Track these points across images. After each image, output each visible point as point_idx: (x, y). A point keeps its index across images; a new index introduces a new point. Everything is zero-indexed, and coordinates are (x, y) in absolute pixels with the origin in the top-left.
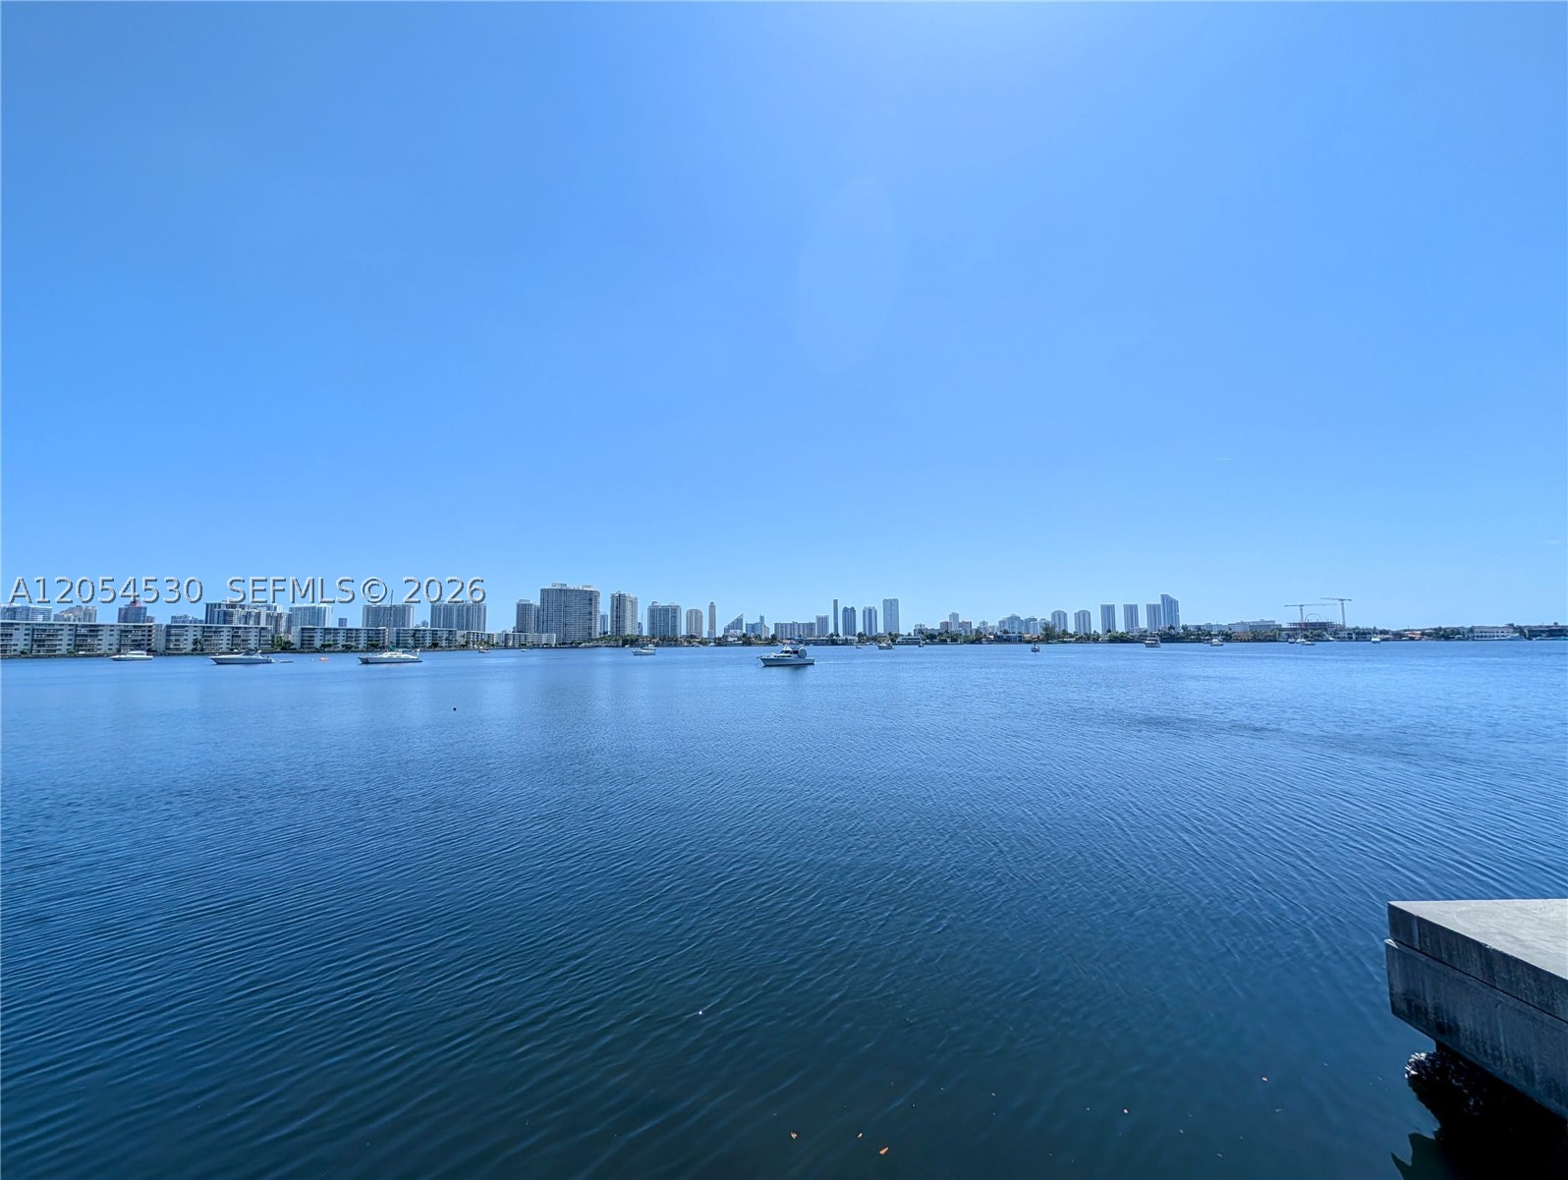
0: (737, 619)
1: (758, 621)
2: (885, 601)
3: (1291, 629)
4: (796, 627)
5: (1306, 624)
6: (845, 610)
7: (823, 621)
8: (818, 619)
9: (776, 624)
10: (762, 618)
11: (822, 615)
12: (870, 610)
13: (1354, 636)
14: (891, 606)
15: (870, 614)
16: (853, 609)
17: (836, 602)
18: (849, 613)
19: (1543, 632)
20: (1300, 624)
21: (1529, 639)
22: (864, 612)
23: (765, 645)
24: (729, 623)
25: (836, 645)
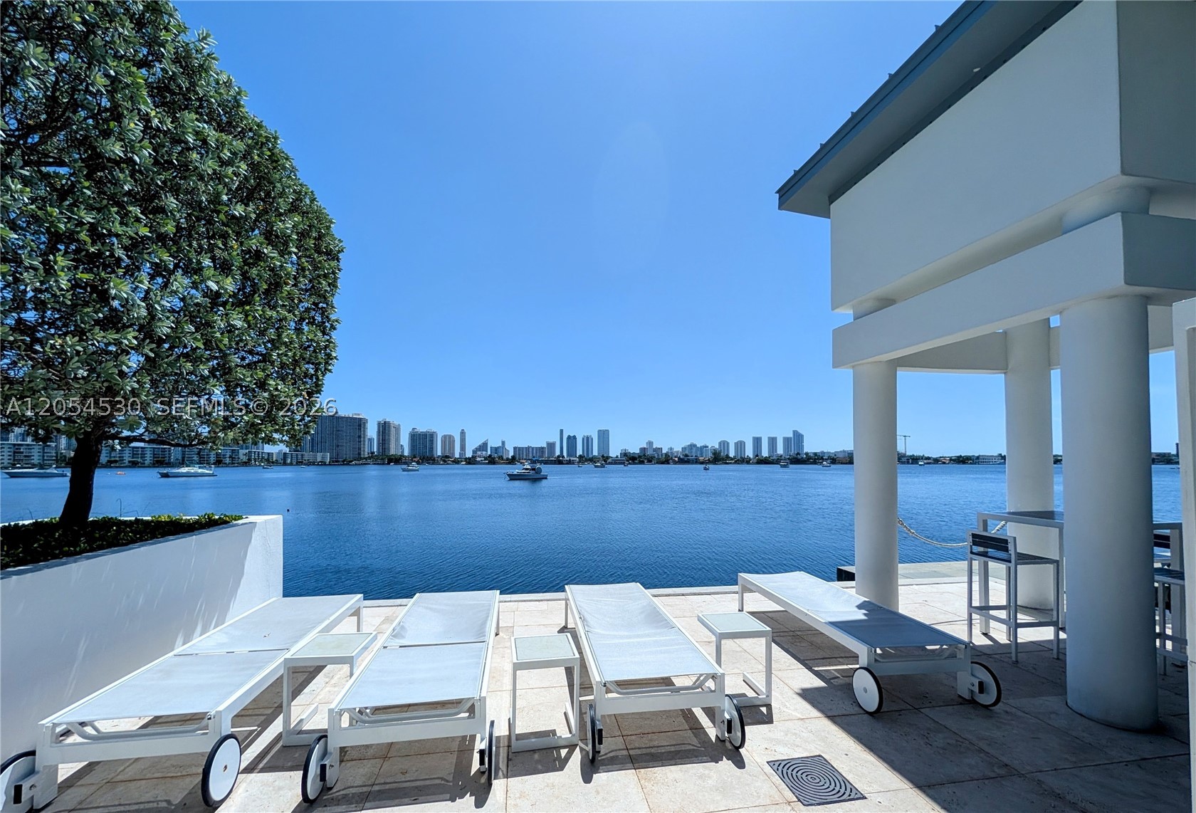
0: (483, 443)
1: (500, 445)
2: (599, 431)
4: (530, 450)
6: (569, 437)
7: (551, 446)
8: (548, 443)
9: (514, 448)
11: (551, 440)
12: (588, 438)
14: (604, 435)
15: (587, 440)
16: (574, 437)
18: (572, 440)
22: (583, 439)
23: (507, 464)
24: (477, 445)
25: (562, 464)
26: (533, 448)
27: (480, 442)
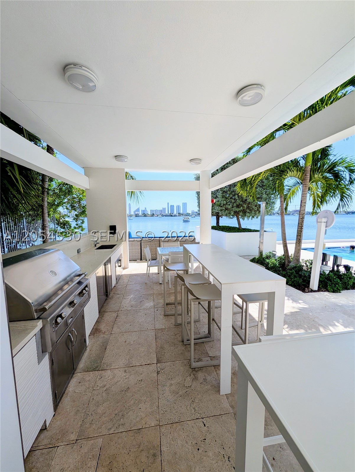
0: (138, 209)
1: (144, 209)
2: (183, 203)
3: (293, 212)
4: (157, 211)
5: (296, 210)
6: (171, 206)
7: (164, 209)
8: (163, 208)
9: (151, 210)
10: (146, 208)
11: (164, 207)
12: (178, 206)
13: (308, 214)
14: (185, 205)
15: (178, 207)
16: (173, 206)
17: (168, 203)
18: (172, 207)
19: (350, 212)
20: (294, 210)
21: (347, 214)
22: (177, 206)
23: (151, 216)
24: (135, 209)
25: (172, 216)
26: (158, 210)
27: (136, 208)
